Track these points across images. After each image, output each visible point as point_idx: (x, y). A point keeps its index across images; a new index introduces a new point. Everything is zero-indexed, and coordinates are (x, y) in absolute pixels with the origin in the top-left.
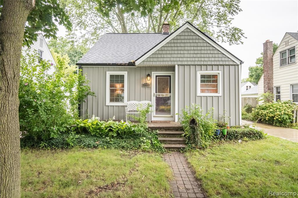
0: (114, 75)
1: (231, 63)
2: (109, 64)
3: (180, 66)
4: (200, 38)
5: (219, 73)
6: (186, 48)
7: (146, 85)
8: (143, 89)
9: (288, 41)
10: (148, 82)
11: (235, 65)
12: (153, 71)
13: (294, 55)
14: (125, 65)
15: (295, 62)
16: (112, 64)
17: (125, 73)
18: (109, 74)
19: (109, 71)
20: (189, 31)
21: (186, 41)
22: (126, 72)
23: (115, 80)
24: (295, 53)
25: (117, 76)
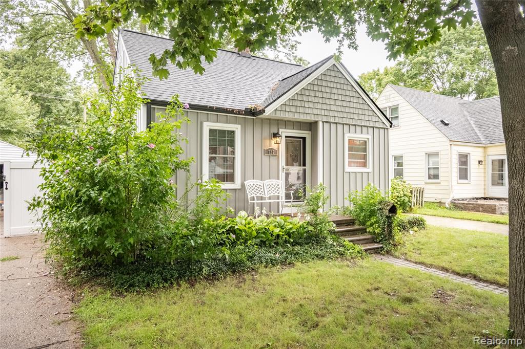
0: (216, 130)
1: (381, 125)
2: (210, 107)
3: (324, 123)
4: (349, 83)
5: (368, 139)
6: (333, 96)
7: (270, 152)
8: (266, 159)
9: (390, 95)
10: (274, 146)
11: (384, 129)
12: (281, 128)
13: (397, 116)
14: (239, 112)
15: (398, 126)
16: (217, 108)
17: (237, 128)
18: (207, 126)
19: (208, 121)
20: (336, 69)
21: (332, 85)
22: (239, 126)
23: (219, 139)
24: (397, 114)
25: (222, 132)
